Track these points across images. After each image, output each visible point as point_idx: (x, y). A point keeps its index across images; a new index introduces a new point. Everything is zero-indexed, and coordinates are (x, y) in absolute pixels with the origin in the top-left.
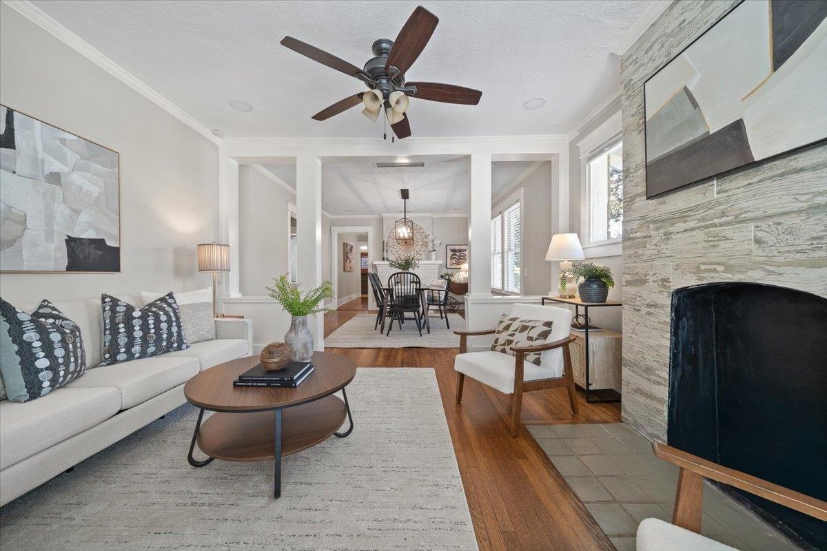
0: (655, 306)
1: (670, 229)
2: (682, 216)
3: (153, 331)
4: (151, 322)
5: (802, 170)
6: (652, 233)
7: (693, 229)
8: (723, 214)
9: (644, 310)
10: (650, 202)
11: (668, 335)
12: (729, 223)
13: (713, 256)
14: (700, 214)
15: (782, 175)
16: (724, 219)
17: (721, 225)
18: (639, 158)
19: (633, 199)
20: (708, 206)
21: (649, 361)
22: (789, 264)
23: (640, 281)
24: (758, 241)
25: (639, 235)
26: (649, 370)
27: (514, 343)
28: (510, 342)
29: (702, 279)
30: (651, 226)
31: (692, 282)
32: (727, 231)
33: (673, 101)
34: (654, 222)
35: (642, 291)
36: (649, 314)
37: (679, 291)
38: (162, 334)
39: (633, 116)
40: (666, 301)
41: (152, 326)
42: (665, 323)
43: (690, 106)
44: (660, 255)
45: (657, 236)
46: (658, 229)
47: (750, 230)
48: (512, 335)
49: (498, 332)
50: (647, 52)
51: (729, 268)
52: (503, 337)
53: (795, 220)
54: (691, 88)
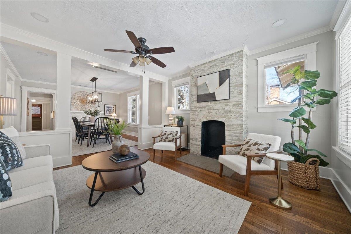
0: (198, 125)
1: (201, 109)
2: (204, 107)
3: (10, 155)
4: (8, 149)
5: (222, 103)
6: (197, 110)
7: (206, 110)
8: (211, 108)
9: (196, 126)
10: (198, 103)
11: (201, 131)
12: (212, 110)
13: (209, 115)
14: (207, 107)
15: (219, 103)
16: (211, 109)
17: (211, 110)
18: (195, 92)
19: (193, 101)
20: (209, 106)
21: (197, 137)
22: (220, 117)
23: (195, 120)
24: (216, 113)
25: (194, 110)
26: (197, 139)
27: (169, 138)
28: (167, 138)
29: (207, 119)
30: (197, 108)
31: (205, 120)
32: (212, 111)
33: (203, 84)
34: (198, 107)
35: (195, 122)
36: (197, 127)
37: (203, 122)
38: (14, 157)
39: (193, 83)
40: (201, 124)
41: (9, 152)
42: (200, 129)
43: (206, 86)
44: (199, 115)
45: (199, 110)
46: (199, 109)
47: (215, 111)
48: (167, 136)
49: (162, 136)
50: (197, 70)
51: (212, 118)
52: (164, 137)
53: (221, 110)
54: (207, 83)
